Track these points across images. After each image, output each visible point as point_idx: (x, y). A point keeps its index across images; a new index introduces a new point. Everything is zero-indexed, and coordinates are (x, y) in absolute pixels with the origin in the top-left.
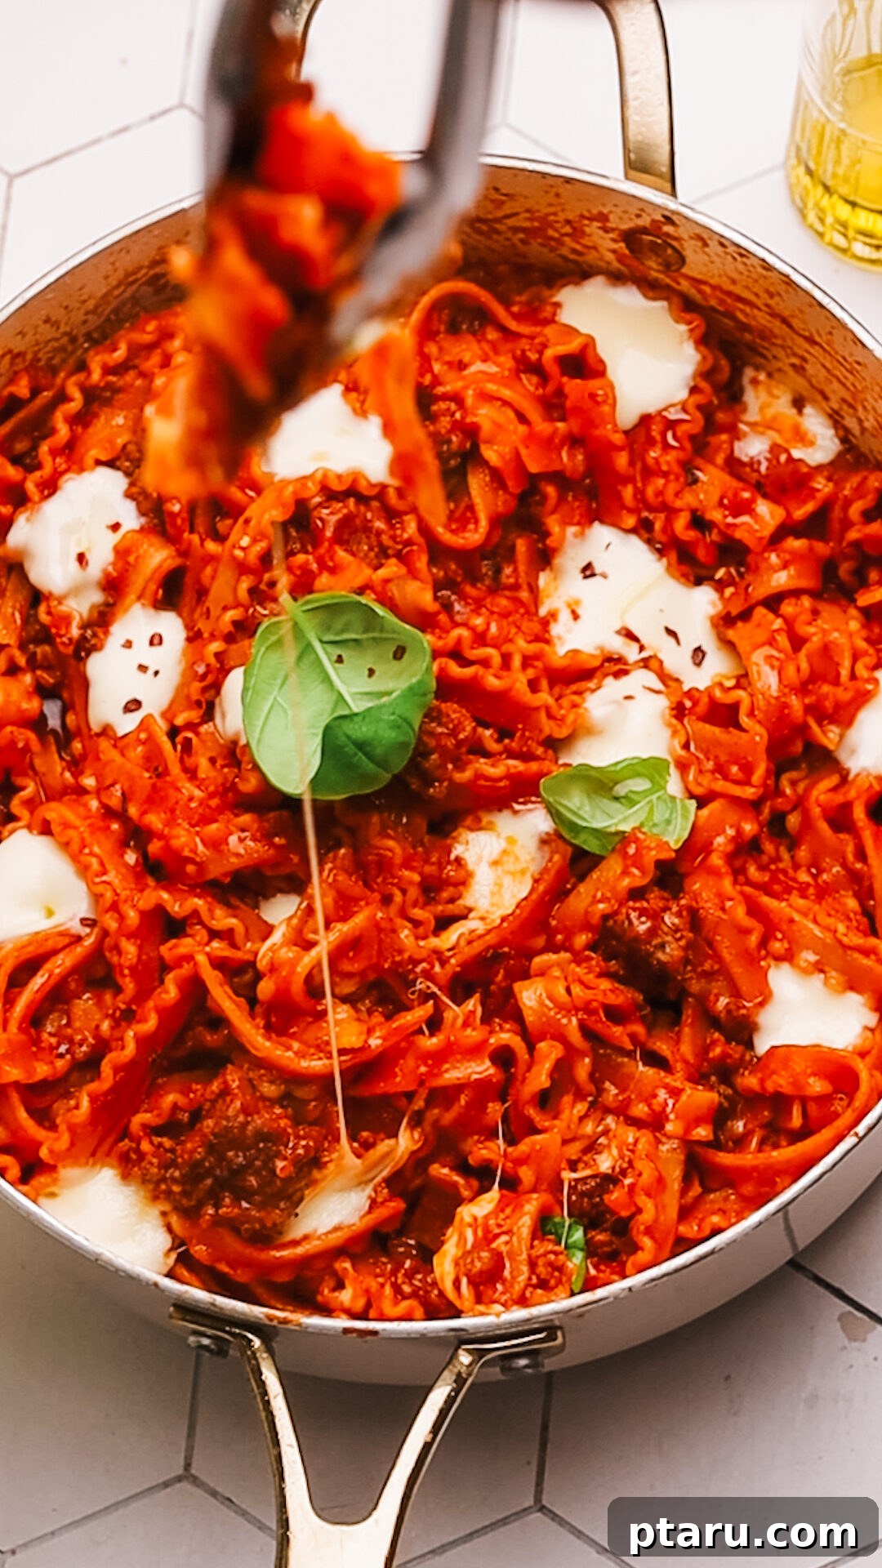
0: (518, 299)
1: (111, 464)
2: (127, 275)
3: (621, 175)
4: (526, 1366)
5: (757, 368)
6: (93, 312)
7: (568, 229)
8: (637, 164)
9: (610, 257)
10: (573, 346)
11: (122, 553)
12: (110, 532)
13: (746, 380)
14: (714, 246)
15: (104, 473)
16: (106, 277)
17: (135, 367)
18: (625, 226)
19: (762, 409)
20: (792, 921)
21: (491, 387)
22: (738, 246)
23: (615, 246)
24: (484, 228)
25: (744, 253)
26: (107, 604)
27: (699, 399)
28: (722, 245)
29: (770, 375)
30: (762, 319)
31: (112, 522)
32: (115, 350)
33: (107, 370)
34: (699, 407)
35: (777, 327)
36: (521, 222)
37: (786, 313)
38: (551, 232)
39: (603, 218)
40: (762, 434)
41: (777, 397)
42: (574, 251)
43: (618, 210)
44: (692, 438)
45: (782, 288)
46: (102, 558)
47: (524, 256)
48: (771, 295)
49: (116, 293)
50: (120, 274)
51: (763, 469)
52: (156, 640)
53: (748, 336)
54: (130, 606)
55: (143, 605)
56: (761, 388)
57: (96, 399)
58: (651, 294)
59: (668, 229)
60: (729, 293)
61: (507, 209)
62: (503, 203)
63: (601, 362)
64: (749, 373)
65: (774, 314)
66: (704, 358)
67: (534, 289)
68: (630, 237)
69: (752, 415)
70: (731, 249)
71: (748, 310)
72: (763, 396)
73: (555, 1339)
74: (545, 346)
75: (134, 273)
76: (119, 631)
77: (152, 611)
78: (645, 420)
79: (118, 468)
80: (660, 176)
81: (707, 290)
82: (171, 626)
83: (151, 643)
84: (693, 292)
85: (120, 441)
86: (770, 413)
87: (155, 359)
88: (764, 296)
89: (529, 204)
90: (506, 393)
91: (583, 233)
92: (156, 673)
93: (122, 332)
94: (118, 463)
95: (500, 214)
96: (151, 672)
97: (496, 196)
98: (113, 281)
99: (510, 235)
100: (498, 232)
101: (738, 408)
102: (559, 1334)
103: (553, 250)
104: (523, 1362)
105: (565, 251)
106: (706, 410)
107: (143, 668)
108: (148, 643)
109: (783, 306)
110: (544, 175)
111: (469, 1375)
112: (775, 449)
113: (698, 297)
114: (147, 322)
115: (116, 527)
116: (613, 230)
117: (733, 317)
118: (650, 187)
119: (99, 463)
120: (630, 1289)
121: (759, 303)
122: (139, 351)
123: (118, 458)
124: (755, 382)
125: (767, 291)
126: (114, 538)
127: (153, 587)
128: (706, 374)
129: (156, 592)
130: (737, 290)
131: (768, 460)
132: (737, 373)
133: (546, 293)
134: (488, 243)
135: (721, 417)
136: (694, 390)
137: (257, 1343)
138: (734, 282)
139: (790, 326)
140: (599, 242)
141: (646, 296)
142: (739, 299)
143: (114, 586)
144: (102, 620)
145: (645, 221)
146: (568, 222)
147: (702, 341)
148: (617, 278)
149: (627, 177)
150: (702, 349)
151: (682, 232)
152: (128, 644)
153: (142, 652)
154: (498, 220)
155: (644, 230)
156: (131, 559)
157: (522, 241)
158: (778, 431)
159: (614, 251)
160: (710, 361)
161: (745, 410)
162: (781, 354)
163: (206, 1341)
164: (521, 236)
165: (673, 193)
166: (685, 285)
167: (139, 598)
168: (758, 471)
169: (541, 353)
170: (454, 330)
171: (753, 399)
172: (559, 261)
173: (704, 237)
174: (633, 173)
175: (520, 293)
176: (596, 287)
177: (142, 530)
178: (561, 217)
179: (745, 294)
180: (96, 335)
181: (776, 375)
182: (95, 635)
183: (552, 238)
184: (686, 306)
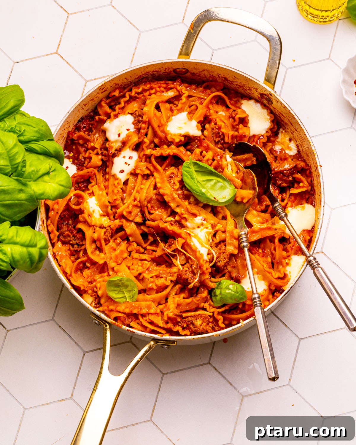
0: (234, 99)
1: (132, 114)
2: (147, 73)
3: (263, 82)
4: (166, 348)
5: (283, 129)
6: (137, 78)
7: (249, 88)
8: (267, 79)
9: (257, 97)
10: (243, 116)
11: (128, 136)
12: (127, 131)
13: (280, 131)
14: (279, 103)
15: (129, 116)
16: (142, 72)
17: (143, 94)
18: (261, 92)
19: (281, 139)
20: (254, 261)
21: (223, 119)
22: (284, 105)
23: (258, 95)
24: (230, 82)
25: (285, 107)
26: (122, 147)
27: (268, 134)
28: (281, 104)
29: (286, 132)
30: (286, 121)
31: (128, 128)
32: (139, 89)
33: (136, 93)
34: (267, 136)
35: (289, 123)
36: (239, 84)
37: (292, 122)
38: (244, 88)
39: (257, 89)
40: (280, 145)
41: (286, 137)
42: (249, 93)
43: (261, 89)
44: (263, 143)
45: (292, 117)
46: (123, 136)
47: (238, 90)
48: (289, 118)
49: (143, 75)
50: (145, 72)
51: (278, 153)
52: (130, 158)
53: (283, 122)
54: (127, 149)
55: (130, 149)
56: (283, 134)
57: (132, 99)
58: (264, 107)
59: (270, 96)
60: (280, 113)
61: (236, 80)
62: (235, 79)
63: (249, 121)
64: (281, 130)
65: (289, 121)
66: (271, 125)
67: (238, 98)
68: (262, 95)
69: (279, 140)
70: (283, 105)
71: (284, 118)
72: (283, 136)
73: (174, 344)
74: (237, 114)
75: (148, 72)
76: (123, 153)
77: (131, 151)
78: (254, 136)
79: (133, 116)
80: (272, 84)
81: (276, 111)
82: (135, 155)
83: (129, 158)
84: (273, 109)
85: (135, 110)
86: (283, 140)
87: (148, 93)
88: (288, 117)
89: (241, 81)
90: (226, 121)
91: (252, 90)
92: (129, 165)
93: (142, 85)
94: (133, 115)
95: (234, 81)
96: (128, 164)
97: (234, 77)
98: (143, 73)
99: (235, 85)
100: (233, 84)
101: (276, 138)
102: (176, 343)
103: (244, 91)
104: (166, 347)
105: (247, 92)
106: (268, 137)
107: (126, 163)
108: (128, 158)
109: (292, 121)
110: (245, 77)
111: (153, 347)
112: (282, 150)
113: (274, 111)
114: (148, 84)
115: (128, 130)
116: (258, 92)
117: (280, 118)
118: (268, 86)
119: (129, 113)
121: (286, 118)
122: (144, 91)
123: (133, 113)
124: (282, 132)
125: (289, 116)
126: (127, 132)
127: (133, 146)
128: (271, 129)
129: (133, 147)
130: (282, 113)
131: (280, 151)
132: (278, 129)
133: (240, 100)
134: (230, 85)
135: (272, 139)
136: (267, 132)
137: (108, 327)
138: (282, 112)
139: (292, 125)
140: (255, 93)
141: (262, 108)
142: (282, 115)
143: (124, 143)
144: (119, 150)
145: (265, 93)
146: (249, 87)
147: (272, 122)
148: (257, 101)
150: (272, 123)
151: (273, 98)
152: (124, 157)
153: (127, 160)
154: (233, 82)
155: (265, 95)
156: (130, 138)
157: (238, 88)
158: (284, 145)
159: (258, 96)
160: (273, 126)
161: (278, 138)
162: (289, 129)
163: (97, 322)
164: (238, 86)
165: (273, 89)
166: (271, 108)
167: (129, 147)
168: (277, 153)
169: (236, 115)
170: (217, 103)
171: (280, 136)
172: (245, 94)
173: (277, 101)
174: (265, 82)
175: (235, 98)
176: (252, 102)
177: (134, 132)
178: (248, 86)
179: (284, 115)
180: (136, 83)
181: (287, 132)
182: (118, 153)
183: (244, 89)
184: (271, 112)
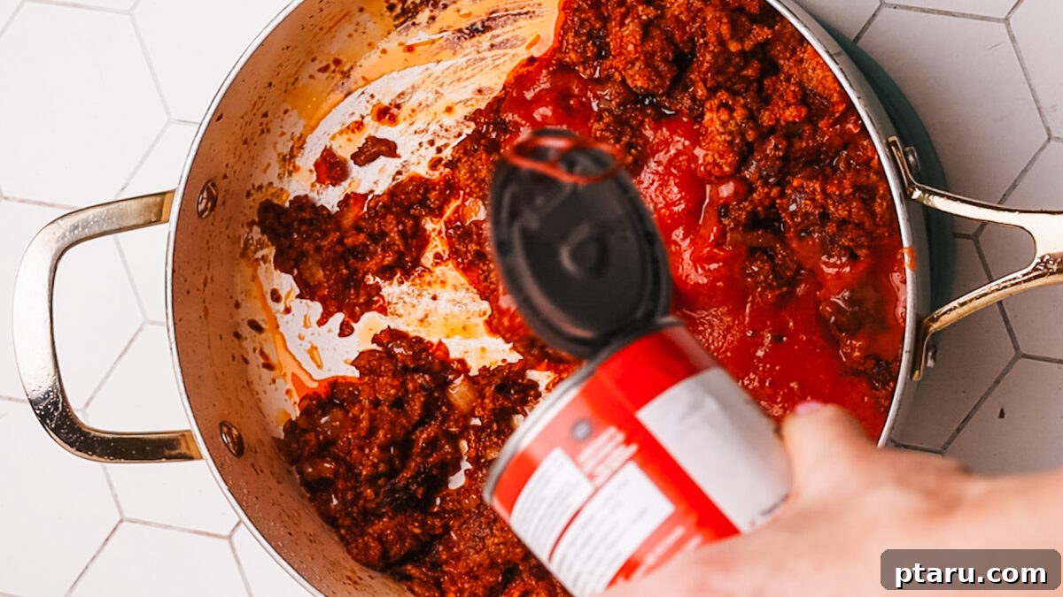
3: (167, 224)
8: (158, 218)
80: (162, 202)
118: (171, 207)
120: (859, 98)
149: (168, 221)
165: (173, 192)
174: (164, 218)
